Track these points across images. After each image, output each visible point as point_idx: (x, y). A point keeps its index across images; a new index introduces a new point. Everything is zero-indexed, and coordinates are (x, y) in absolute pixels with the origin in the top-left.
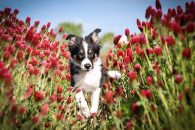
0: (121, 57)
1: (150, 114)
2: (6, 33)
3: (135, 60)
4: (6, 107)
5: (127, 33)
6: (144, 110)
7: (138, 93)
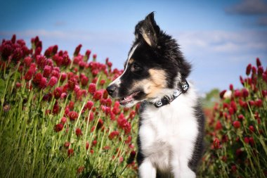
0: (226, 109)
1: (252, 158)
3: (238, 111)
4: (126, 153)
5: (231, 88)
6: (247, 154)
7: (241, 140)
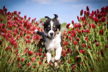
0: (70, 34)
1: (84, 61)
2: (14, 23)
3: (76, 35)
4: (15, 59)
5: (73, 22)
6: (81, 59)
7: (78, 51)
